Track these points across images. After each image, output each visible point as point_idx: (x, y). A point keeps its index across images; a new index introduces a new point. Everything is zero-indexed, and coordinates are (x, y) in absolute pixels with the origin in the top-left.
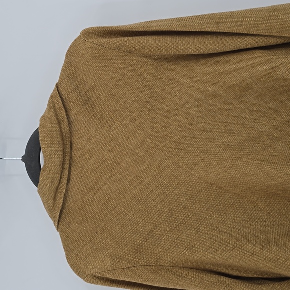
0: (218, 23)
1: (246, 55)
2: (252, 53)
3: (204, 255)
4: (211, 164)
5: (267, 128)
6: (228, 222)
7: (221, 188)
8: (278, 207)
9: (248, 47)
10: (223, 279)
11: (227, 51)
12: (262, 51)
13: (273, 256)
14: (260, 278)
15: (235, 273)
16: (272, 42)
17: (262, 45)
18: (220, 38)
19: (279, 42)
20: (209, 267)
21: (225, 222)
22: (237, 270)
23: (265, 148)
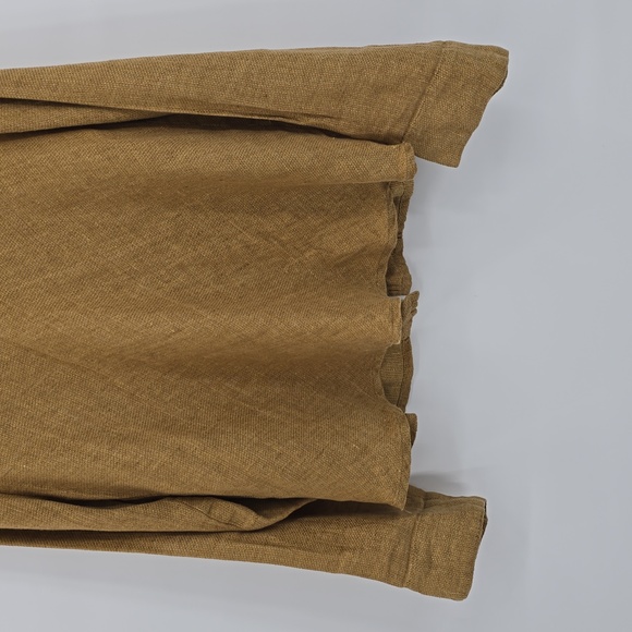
0: (18, 84)
1: (69, 137)
2: (79, 134)
3: (14, 467)
4: (24, 315)
5: (119, 255)
6: (60, 412)
7: (44, 356)
8: (148, 384)
9: (71, 124)
10: (47, 504)
11: (35, 129)
12: (95, 131)
13: (127, 458)
14: (116, 500)
15: (72, 495)
16: (111, 117)
17: (95, 121)
18: (24, 108)
19: (123, 117)
20: (26, 487)
21: (54, 412)
22: (76, 490)
23: (118, 288)
